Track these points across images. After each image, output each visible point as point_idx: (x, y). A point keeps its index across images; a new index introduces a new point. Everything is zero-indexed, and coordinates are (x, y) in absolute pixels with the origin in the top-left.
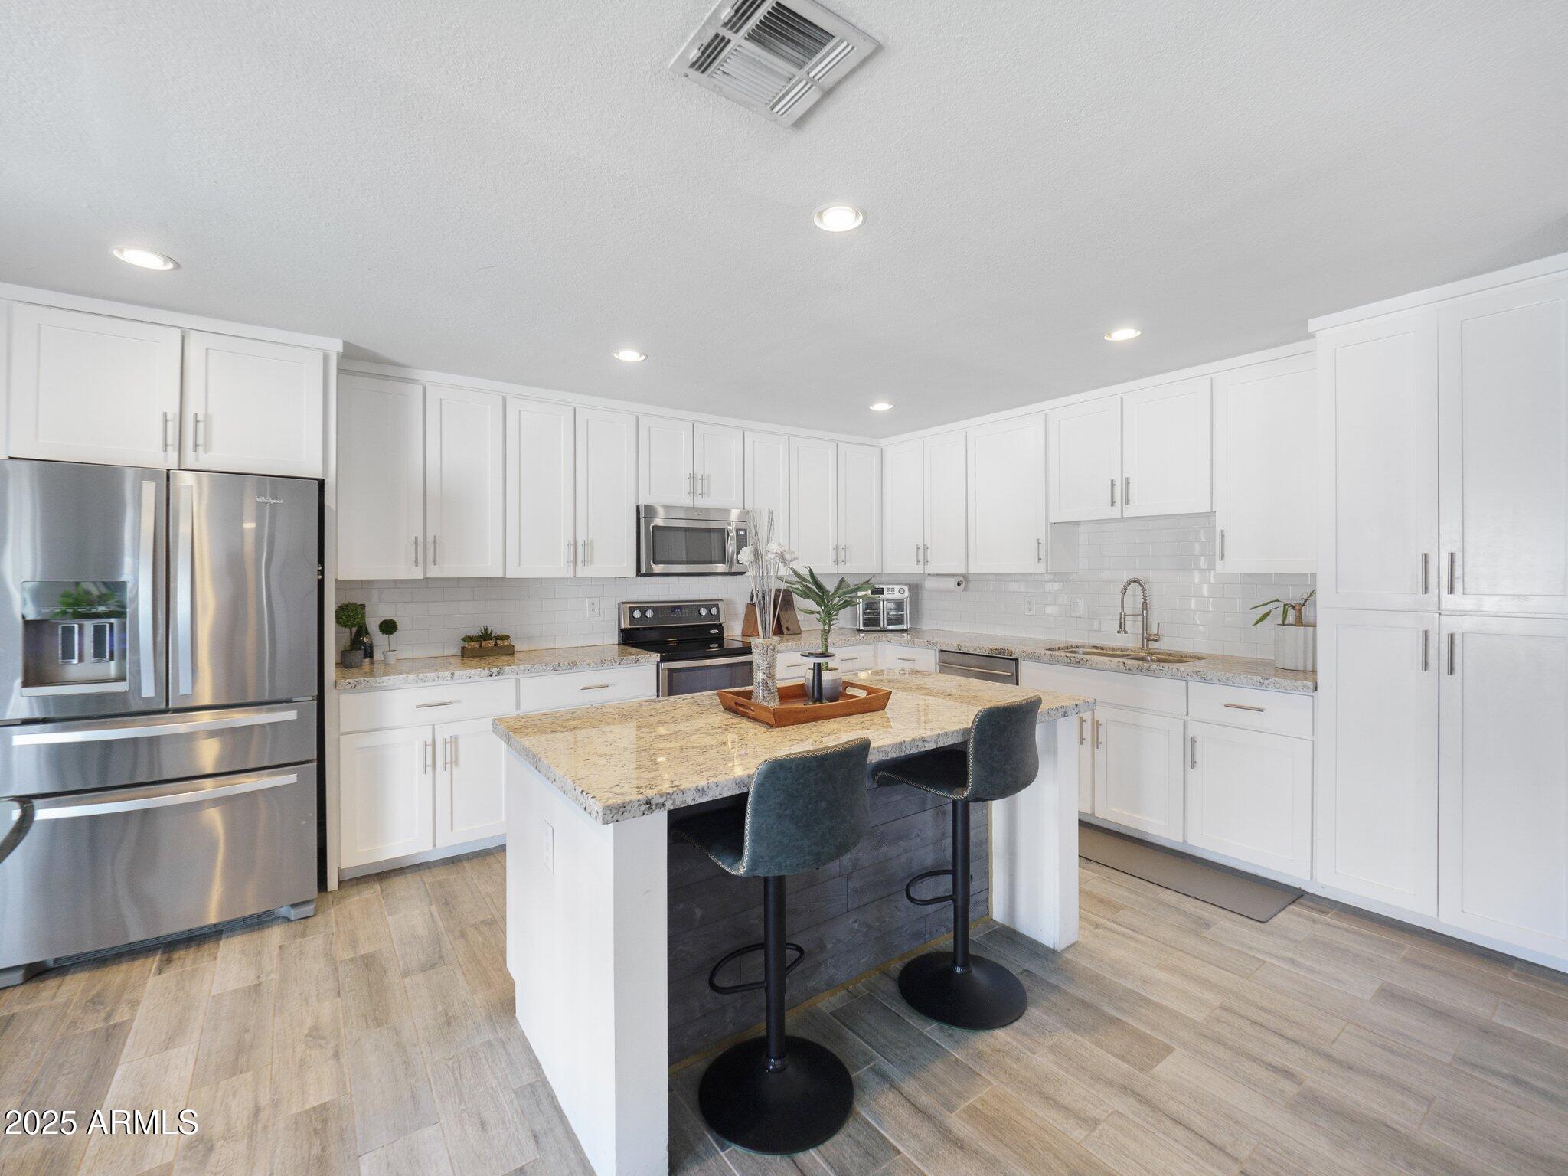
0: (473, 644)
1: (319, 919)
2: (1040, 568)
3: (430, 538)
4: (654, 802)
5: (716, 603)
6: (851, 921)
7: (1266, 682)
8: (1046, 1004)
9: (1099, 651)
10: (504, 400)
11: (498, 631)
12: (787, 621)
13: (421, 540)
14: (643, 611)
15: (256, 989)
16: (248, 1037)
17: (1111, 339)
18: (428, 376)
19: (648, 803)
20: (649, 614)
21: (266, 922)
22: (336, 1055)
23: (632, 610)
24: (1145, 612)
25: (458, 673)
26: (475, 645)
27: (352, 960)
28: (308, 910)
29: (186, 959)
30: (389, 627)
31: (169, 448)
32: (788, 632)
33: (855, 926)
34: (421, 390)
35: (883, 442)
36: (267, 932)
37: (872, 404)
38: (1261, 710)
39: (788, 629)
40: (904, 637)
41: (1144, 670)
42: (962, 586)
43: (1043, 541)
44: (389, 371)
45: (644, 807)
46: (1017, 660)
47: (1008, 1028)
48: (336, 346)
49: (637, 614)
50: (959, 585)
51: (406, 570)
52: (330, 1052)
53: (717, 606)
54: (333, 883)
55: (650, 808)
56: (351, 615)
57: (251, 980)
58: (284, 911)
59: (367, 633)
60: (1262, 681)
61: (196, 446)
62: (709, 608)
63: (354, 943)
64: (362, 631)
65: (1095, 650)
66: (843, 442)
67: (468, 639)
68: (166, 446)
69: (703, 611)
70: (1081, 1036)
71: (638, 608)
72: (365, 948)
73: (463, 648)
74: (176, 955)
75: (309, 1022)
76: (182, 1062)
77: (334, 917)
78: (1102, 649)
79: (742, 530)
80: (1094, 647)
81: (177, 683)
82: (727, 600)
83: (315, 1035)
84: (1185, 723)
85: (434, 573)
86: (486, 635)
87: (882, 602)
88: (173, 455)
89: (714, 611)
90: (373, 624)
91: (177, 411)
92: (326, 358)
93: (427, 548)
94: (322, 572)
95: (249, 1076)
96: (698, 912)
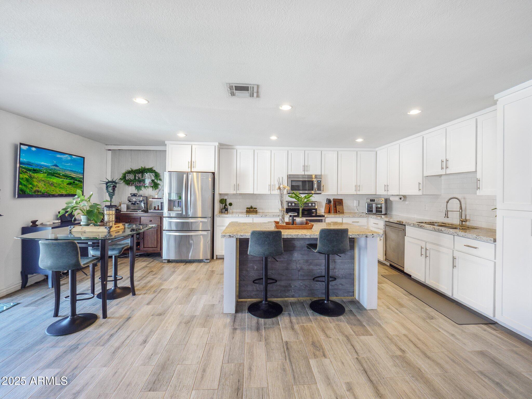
0: (248, 209)
1: (210, 263)
2: (420, 193)
3: (237, 184)
4: (231, 236)
5: (314, 202)
6: (300, 282)
7: (478, 237)
8: (347, 317)
9: (444, 225)
10: (254, 150)
11: (254, 207)
12: (339, 209)
13: (235, 185)
14: (291, 203)
15: (194, 271)
16: (190, 277)
17: (410, 114)
18: (237, 147)
19: (230, 236)
20: (293, 204)
21: (202, 262)
22: (199, 283)
23: (288, 203)
24: (460, 210)
25: (240, 215)
26: (248, 210)
27: (210, 270)
28: (208, 261)
29: (188, 264)
30: (231, 204)
31: (189, 168)
32: (339, 212)
33: (301, 284)
34: (236, 151)
35: (377, 149)
36: (201, 263)
37: (356, 139)
38: (476, 248)
39: (339, 211)
40: (382, 217)
41: (440, 231)
42: (403, 199)
43: (421, 183)
44: (230, 147)
45: (229, 236)
46: (405, 225)
47: (330, 318)
48: (217, 144)
49: (290, 204)
50: (400, 199)
51: (232, 192)
52: (199, 282)
53: (315, 203)
54: (215, 258)
55: (230, 237)
56: (223, 201)
57: (195, 269)
58: (204, 260)
59: (227, 205)
60: (476, 237)
61: (193, 167)
62: (312, 204)
63: (213, 268)
64: (226, 205)
65: (442, 224)
66: (358, 151)
67: (247, 208)
68: (189, 167)
69: (310, 205)
70: (349, 325)
71: (290, 203)
72: (214, 269)
73: (246, 210)
74: (187, 264)
75: (199, 277)
76: (180, 277)
77: (212, 263)
78: (445, 224)
79: (319, 181)
80: (443, 223)
81: (188, 213)
82: (318, 202)
83: (199, 279)
84: (453, 251)
85: (238, 192)
86: (251, 208)
87: (373, 204)
88: (190, 169)
89: (314, 205)
90: (228, 204)
91: (191, 161)
92: (215, 147)
93: (237, 186)
94: (214, 192)
95: (187, 282)
96: (256, 267)
